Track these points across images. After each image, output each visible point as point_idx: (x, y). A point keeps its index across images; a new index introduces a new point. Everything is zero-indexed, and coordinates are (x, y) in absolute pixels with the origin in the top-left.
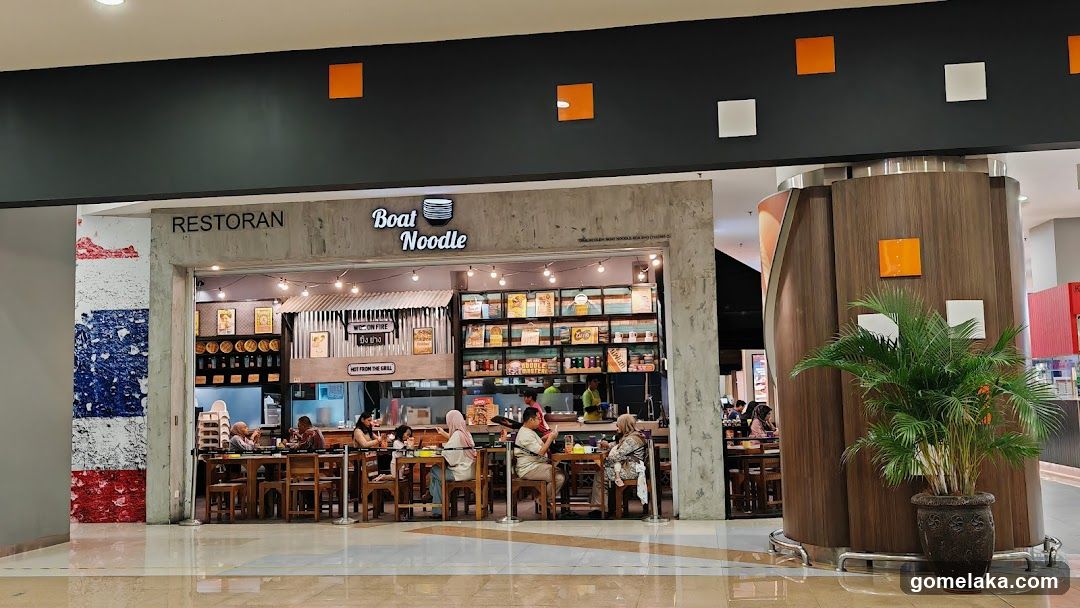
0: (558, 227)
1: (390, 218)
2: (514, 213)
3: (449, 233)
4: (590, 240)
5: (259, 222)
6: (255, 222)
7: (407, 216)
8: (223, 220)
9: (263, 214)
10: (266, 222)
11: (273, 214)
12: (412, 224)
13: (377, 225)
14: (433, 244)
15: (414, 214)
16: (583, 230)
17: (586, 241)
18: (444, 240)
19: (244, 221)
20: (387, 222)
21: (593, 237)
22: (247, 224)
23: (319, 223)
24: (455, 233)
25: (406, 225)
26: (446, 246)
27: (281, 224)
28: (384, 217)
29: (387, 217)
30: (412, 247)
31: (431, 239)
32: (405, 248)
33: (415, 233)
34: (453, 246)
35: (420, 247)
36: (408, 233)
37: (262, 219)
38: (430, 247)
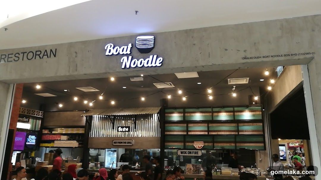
0: (226, 50)
1: (116, 48)
2: (195, 42)
3: (151, 57)
4: (251, 58)
5: (44, 55)
6: (41, 56)
7: (126, 47)
8: (25, 55)
9: (46, 51)
10: (47, 55)
11: (51, 50)
12: (128, 52)
13: (107, 53)
14: (141, 64)
15: (130, 46)
16: (245, 51)
17: (248, 58)
18: (148, 61)
19: (36, 55)
20: (114, 51)
21: (253, 56)
22: (37, 57)
23: (75, 54)
24: (155, 56)
25: (125, 52)
26: (149, 65)
27: (55, 56)
28: (111, 48)
29: (114, 48)
30: (128, 66)
31: (140, 61)
32: (123, 67)
33: (130, 57)
34: (153, 65)
35: (132, 66)
36: (125, 58)
37: (46, 54)
38: (139, 66)
